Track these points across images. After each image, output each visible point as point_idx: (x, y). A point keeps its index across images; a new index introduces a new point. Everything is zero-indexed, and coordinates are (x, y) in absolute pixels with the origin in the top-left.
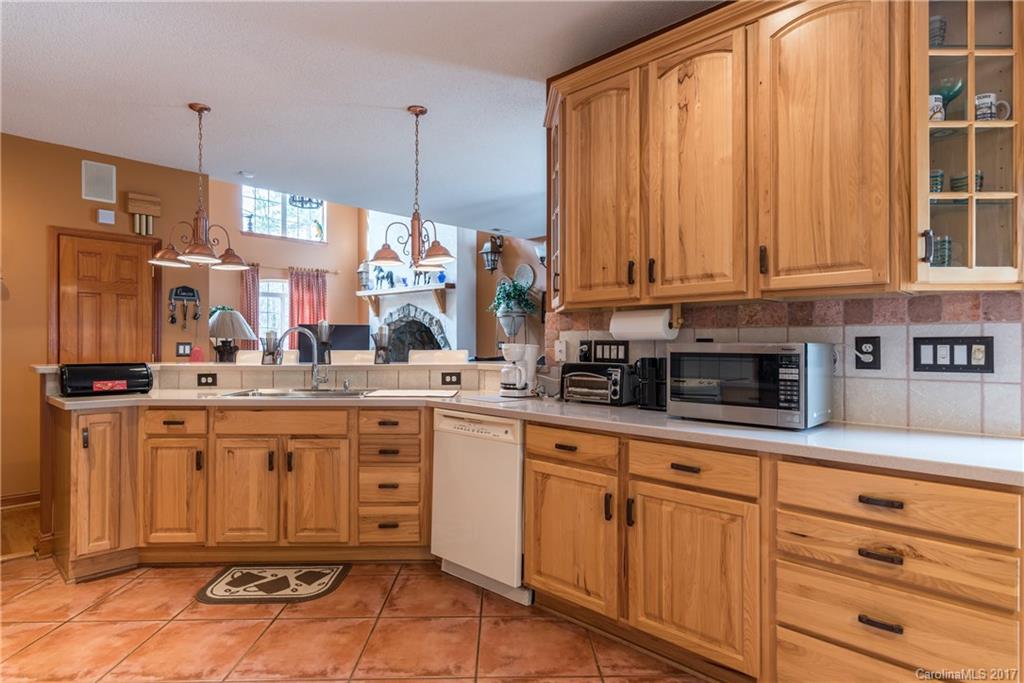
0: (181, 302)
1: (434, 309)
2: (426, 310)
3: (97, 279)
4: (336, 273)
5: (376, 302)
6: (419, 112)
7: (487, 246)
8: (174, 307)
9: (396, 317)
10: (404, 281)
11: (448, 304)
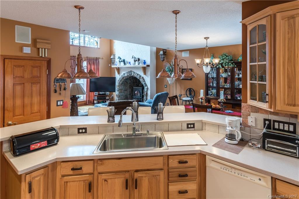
0: (59, 84)
1: (141, 73)
2: (138, 73)
3: (23, 77)
4: (103, 59)
5: (118, 69)
6: (176, 12)
7: (161, 52)
8: (56, 86)
9: (126, 75)
10: (130, 63)
11: (146, 72)
